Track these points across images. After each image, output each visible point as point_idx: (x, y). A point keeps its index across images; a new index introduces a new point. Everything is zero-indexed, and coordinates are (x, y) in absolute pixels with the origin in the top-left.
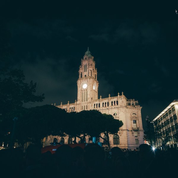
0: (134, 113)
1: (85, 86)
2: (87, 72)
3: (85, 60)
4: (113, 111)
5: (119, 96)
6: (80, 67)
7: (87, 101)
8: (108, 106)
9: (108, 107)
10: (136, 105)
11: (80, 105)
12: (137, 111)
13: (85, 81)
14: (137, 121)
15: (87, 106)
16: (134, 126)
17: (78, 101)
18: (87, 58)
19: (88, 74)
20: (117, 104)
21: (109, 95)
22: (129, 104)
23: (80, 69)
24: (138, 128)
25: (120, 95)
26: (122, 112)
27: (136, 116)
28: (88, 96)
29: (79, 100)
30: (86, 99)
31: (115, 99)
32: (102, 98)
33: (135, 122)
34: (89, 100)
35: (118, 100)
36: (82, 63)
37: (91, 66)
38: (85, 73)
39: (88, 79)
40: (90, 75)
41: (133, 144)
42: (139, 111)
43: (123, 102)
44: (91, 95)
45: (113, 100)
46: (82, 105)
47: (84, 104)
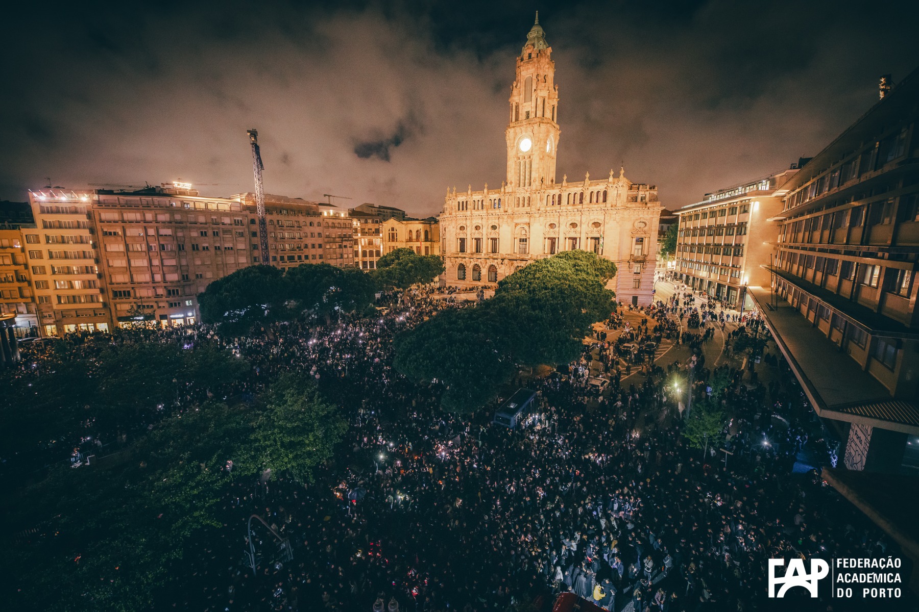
0: (642, 220)
1: (526, 145)
2: (534, 105)
3: (528, 62)
4: (592, 217)
5: (611, 179)
6: (514, 85)
7: (530, 185)
8: (581, 202)
9: (580, 207)
10: (650, 201)
11: (513, 195)
12: (651, 216)
13: (526, 132)
14: (646, 241)
15: (529, 198)
16: (637, 251)
17: (509, 185)
18: (533, 55)
19: (534, 110)
20: (605, 201)
21: (588, 175)
22: (634, 199)
23: (515, 92)
24: (645, 256)
25: (614, 176)
26: (615, 220)
27: (646, 228)
28: (532, 173)
29: (511, 183)
30: (527, 181)
31: (601, 187)
32: (568, 181)
33: (640, 241)
34: (536, 184)
35: (609, 191)
36: (518, 71)
37: (543, 84)
38: (525, 104)
39: (536, 126)
40: (539, 114)
41: (628, 289)
42: (655, 216)
43: (618, 195)
44: (541, 170)
45: (595, 189)
46: (518, 196)
47: (522, 193)
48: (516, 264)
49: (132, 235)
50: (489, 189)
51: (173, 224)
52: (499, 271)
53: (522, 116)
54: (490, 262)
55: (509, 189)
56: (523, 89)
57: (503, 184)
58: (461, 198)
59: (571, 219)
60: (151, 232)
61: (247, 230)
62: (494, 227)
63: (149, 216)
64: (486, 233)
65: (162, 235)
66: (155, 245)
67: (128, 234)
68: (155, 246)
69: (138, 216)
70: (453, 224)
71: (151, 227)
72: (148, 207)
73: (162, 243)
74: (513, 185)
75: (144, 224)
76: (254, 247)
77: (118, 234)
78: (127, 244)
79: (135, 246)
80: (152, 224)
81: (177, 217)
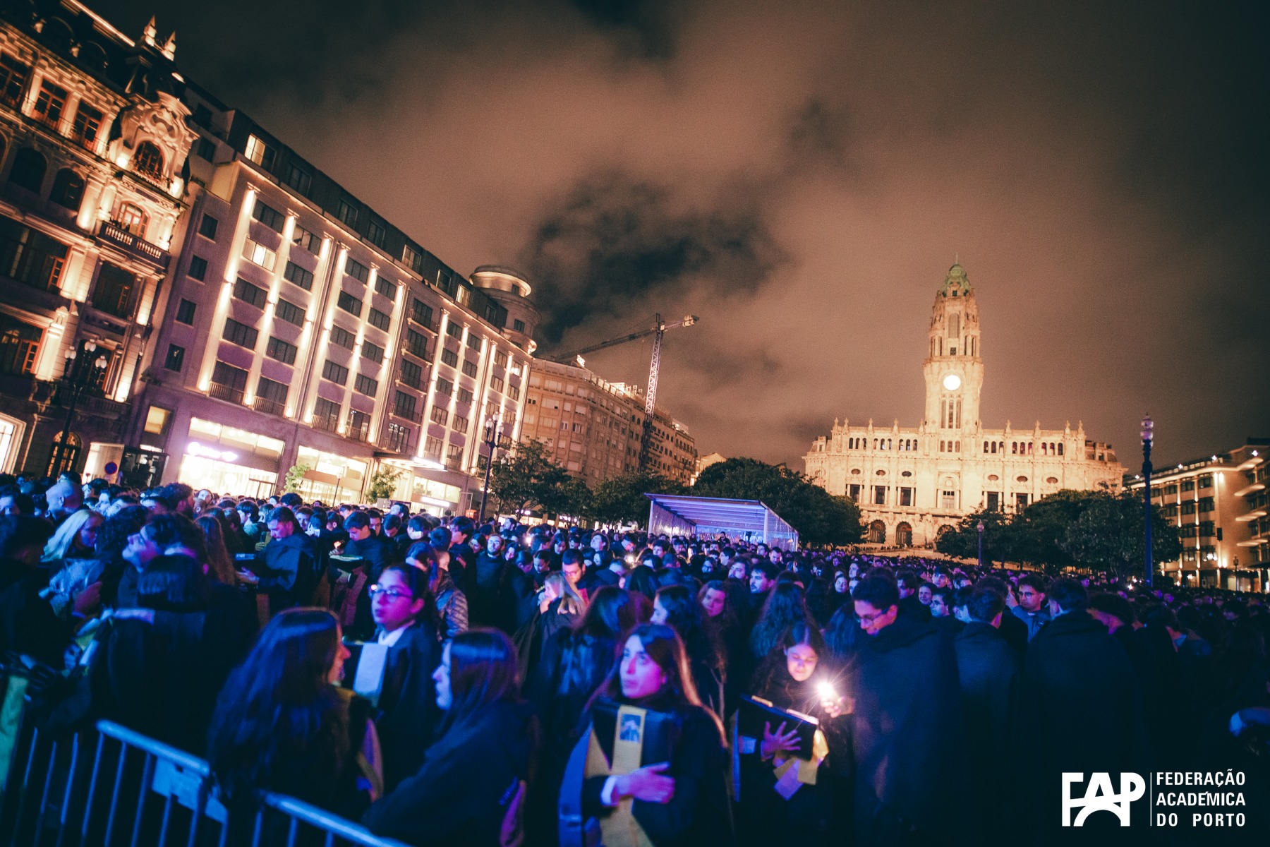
1: (953, 383)
2: (962, 341)
3: (953, 299)
4: (1047, 471)
5: (1068, 431)
6: (938, 319)
7: (959, 428)
8: (1030, 452)
9: (1030, 458)
10: (1109, 460)
11: (937, 436)
12: (1112, 477)
13: (955, 368)
15: (958, 442)
18: (959, 293)
19: (963, 347)
20: (1061, 453)
21: (1038, 424)
22: (1092, 457)
23: (938, 325)
25: (1071, 428)
28: (963, 414)
29: (934, 423)
30: (954, 423)
31: (1056, 438)
32: (1011, 428)
38: (950, 340)
39: (969, 365)
40: (970, 352)
42: (1115, 473)
43: (1078, 449)
44: (975, 412)
45: (1049, 440)
46: (942, 439)
47: (950, 435)
48: (942, 522)
49: (547, 406)
50: (899, 426)
51: (590, 402)
52: (915, 530)
53: (946, 352)
54: (900, 519)
55: (931, 428)
56: (947, 324)
57: (922, 422)
58: (857, 434)
59: (1019, 471)
60: (568, 407)
61: (628, 427)
62: (907, 474)
63: (570, 388)
64: (893, 481)
65: (577, 413)
66: (567, 423)
67: (544, 405)
68: (566, 425)
69: (559, 386)
70: (844, 466)
71: (570, 401)
72: (571, 377)
73: (576, 422)
74: (937, 425)
75: (563, 395)
76: (629, 450)
77: (534, 402)
78: (539, 417)
79: (546, 420)
80: (571, 397)
81: (592, 396)
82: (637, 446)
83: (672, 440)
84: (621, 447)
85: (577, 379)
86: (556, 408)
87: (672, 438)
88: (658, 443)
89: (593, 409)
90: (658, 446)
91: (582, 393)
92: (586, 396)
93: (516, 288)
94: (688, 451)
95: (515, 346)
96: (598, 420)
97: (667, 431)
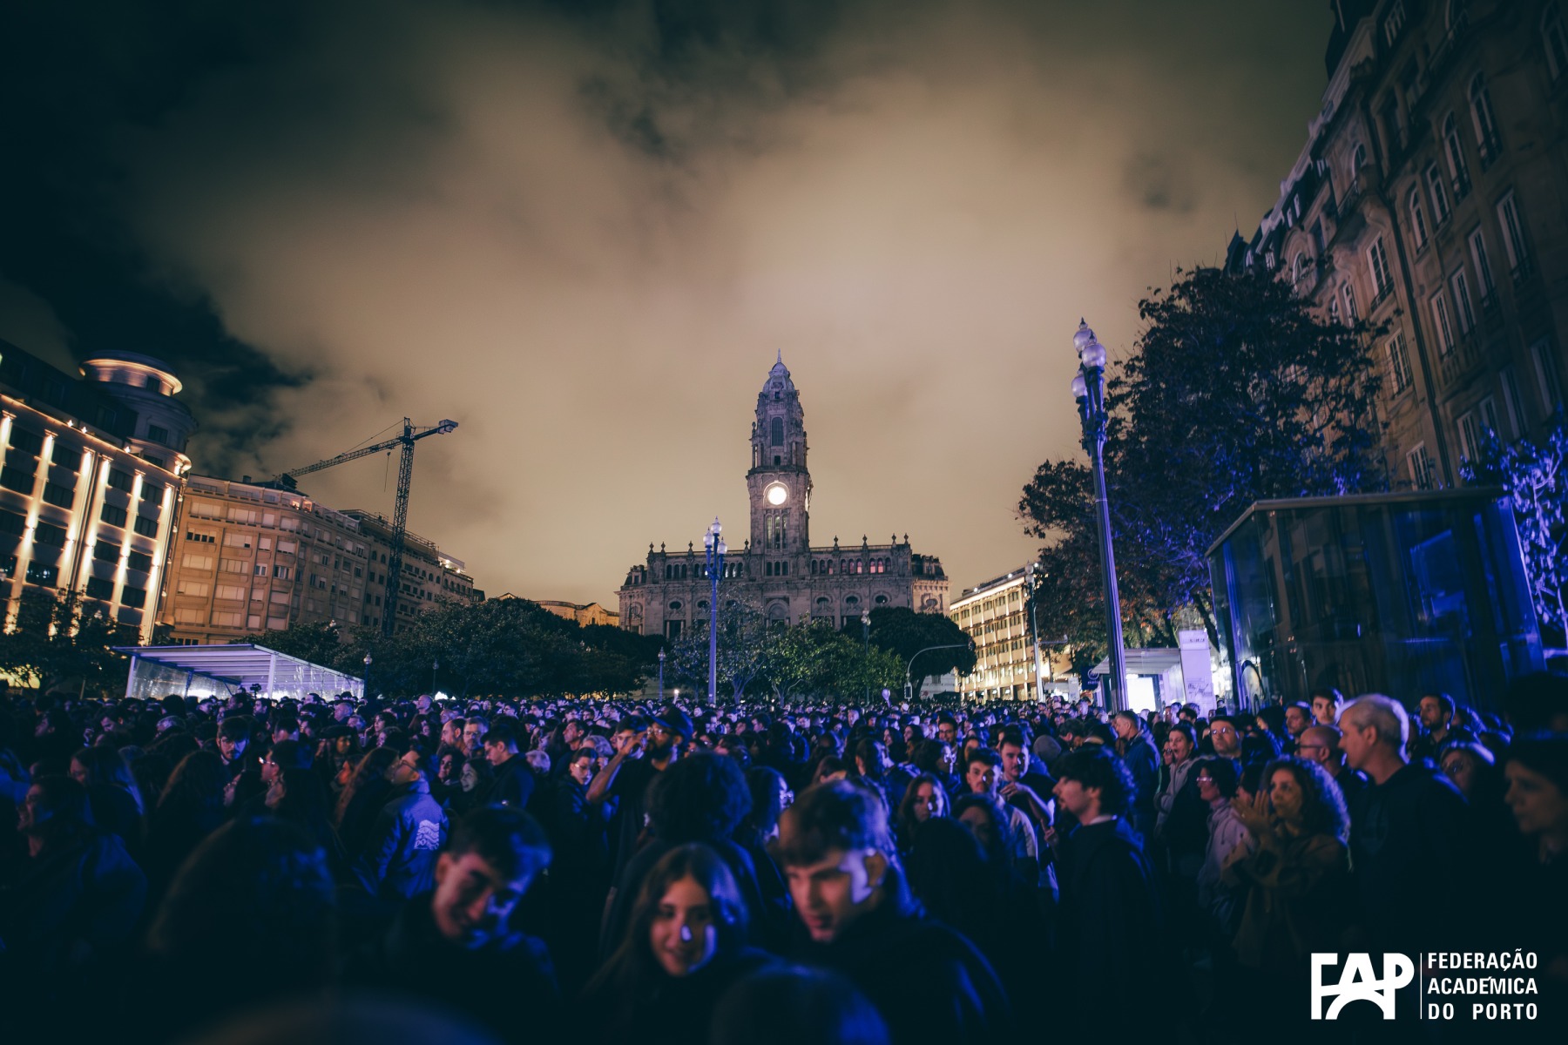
7: (785, 547)
10: (937, 574)
11: (762, 558)
12: (941, 592)
13: (780, 480)
15: (786, 564)
18: (781, 396)
19: (788, 456)
22: (920, 571)
28: (789, 531)
30: (781, 542)
31: (883, 553)
34: (797, 547)
38: (774, 447)
39: (794, 476)
44: (801, 528)
45: (876, 555)
46: (769, 561)
47: (776, 557)
49: (233, 545)
51: (301, 537)
53: (770, 462)
55: (756, 549)
56: (769, 429)
58: (674, 561)
59: (847, 593)
60: (266, 544)
61: (366, 567)
62: (731, 604)
63: (269, 519)
65: (280, 551)
66: (266, 565)
67: (227, 542)
68: (264, 568)
69: (251, 515)
70: (660, 599)
71: (268, 536)
72: (270, 504)
73: (278, 563)
74: (762, 545)
75: (258, 529)
76: (368, 598)
77: (212, 540)
78: (220, 559)
79: (232, 563)
80: (271, 531)
81: (305, 527)
82: (380, 590)
83: (438, 582)
84: (355, 594)
85: (280, 505)
86: (247, 546)
87: (438, 578)
88: (416, 586)
89: (304, 545)
90: (415, 590)
91: (288, 524)
92: (295, 528)
93: (154, 383)
94: (463, 594)
95: (147, 463)
96: (317, 559)
97: (430, 569)
